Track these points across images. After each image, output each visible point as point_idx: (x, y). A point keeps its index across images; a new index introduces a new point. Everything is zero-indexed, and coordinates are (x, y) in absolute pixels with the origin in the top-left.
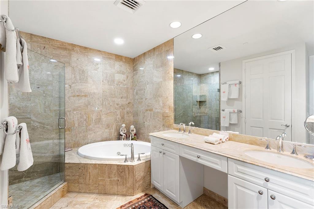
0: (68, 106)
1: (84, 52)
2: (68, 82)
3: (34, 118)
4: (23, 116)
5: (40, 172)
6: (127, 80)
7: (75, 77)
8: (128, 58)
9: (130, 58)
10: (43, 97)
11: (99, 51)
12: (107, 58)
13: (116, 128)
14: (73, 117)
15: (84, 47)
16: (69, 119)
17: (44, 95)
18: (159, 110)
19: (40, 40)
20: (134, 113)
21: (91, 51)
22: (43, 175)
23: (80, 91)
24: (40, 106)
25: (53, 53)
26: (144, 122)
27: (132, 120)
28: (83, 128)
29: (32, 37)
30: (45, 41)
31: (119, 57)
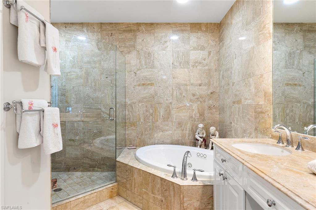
0: (134, 96)
1: (150, 29)
2: (133, 69)
3: (103, 109)
4: (95, 107)
5: (108, 166)
6: (208, 57)
7: (140, 62)
8: (211, 23)
9: (215, 24)
10: (111, 87)
11: (169, 24)
12: (178, 30)
13: (192, 128)
14: (138, 110)
15: (150, 23)
16: (134, 111)
17: (112, 84)
18: (249, 101)
19: (108, 27)
20: (221, 108)
21: (159, 26)
22: (111, 169)
23: (146, 78)
24: (108, 97)
25: (119, 38)
26: (231, 123)
27: (218, 119)
28: (149, 124)
29: (102, 26)
30: (112, 27)
31: (196, 26)
